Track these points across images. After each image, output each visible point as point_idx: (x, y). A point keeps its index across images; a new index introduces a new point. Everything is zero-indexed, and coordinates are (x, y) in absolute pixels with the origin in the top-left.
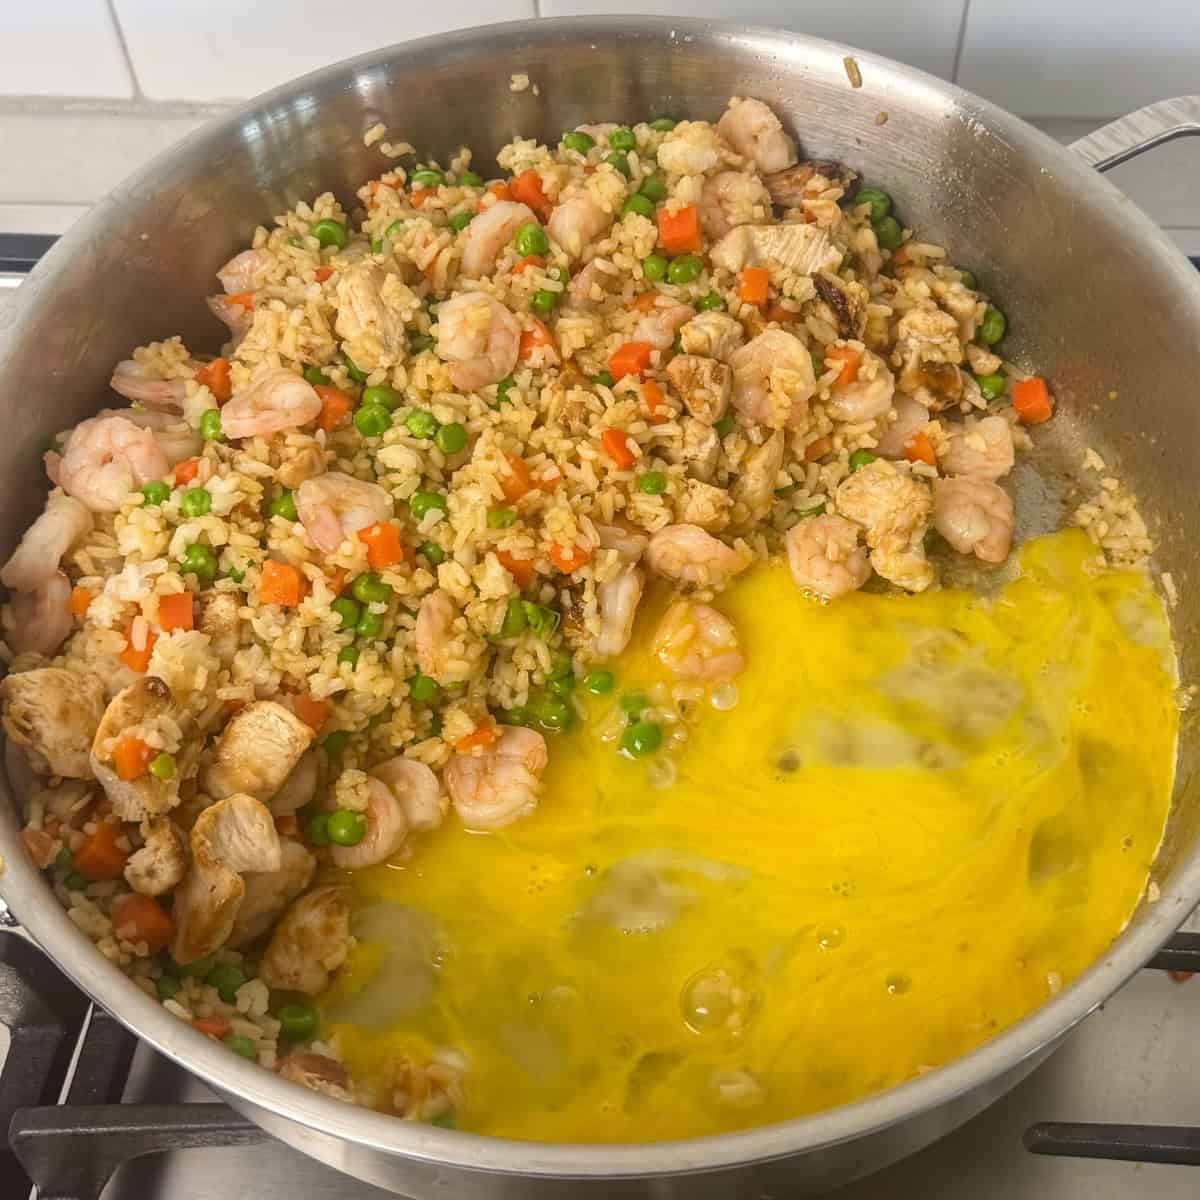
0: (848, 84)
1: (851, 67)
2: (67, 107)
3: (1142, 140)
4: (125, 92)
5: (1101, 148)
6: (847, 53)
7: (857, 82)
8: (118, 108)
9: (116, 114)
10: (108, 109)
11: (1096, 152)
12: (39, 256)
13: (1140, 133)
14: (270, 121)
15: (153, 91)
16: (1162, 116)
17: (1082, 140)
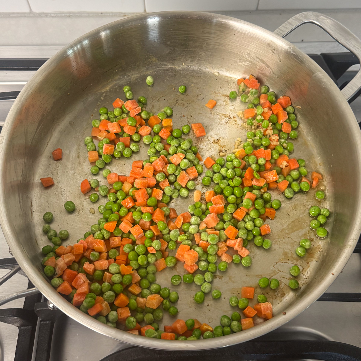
2: (11, 15)
3: (293, 27)
4: (27, 10)
9: (25, 17)
10: (23, 15)
11: (282, 32)
14: (75, 48)
15: (35, 10)
16: (297, 19)
17: (277, 29)
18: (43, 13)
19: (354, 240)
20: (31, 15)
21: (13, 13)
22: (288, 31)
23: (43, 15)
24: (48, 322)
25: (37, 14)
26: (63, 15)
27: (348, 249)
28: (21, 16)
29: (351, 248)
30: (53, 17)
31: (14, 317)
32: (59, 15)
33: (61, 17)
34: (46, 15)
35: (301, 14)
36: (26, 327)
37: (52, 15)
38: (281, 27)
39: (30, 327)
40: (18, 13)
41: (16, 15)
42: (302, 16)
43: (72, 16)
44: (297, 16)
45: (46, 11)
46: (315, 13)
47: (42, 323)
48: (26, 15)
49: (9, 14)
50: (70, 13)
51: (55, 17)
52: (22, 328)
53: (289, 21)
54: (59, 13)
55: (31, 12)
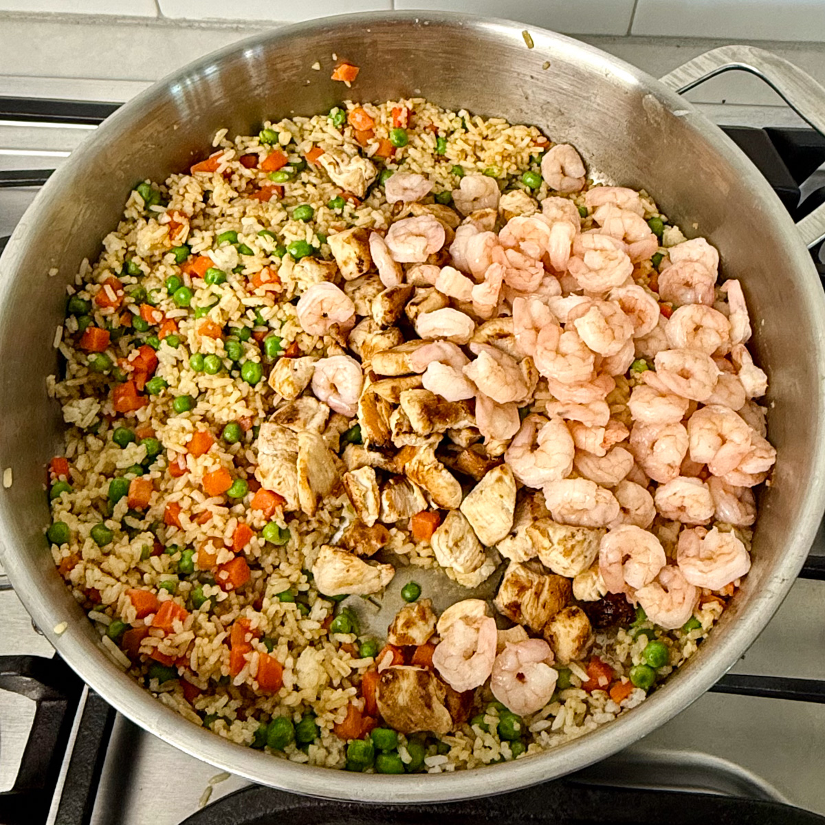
0: (525, 46)
1: (526, 36)
2: (119, 21)
3: (703, 74)
5: (681, 80)
6: (524, 28)
7: (531, 46)
9: (147, 25)
11: (676, 82)
12: (107, 116)
13: (703, 70)
14: (188, 82)
16: (715, 59)
17: (669, 75)
18: (185, 20)
20: (160, 22)
21: (124, 17)
22: (691, 80)
23: (184, 24)
25: (172, 21)
26: (225, 26)
27: (767, 600)
28: (138, 25)
29: (774, 599)
30: (203, 29)
31: (24, 678)
32: (217, 26)
33: (220, 29)
34: (191, 25)
35: (724, 48)
36: (53, 703)
37: (203, 25)
38: (678, 72)
39: (64, 703)
40: (133, 18)
41: (129, 21)
42: (726, 54)
43: (243, 29)
44: (716, 51)
46: (756, 50)
48: (149, 22)
49: (116, 18)
50: (239, 22)
51: (208, 29)
52: (44, 703)
53: (695, 60)
54: (216, 23)
55: (160, 16)
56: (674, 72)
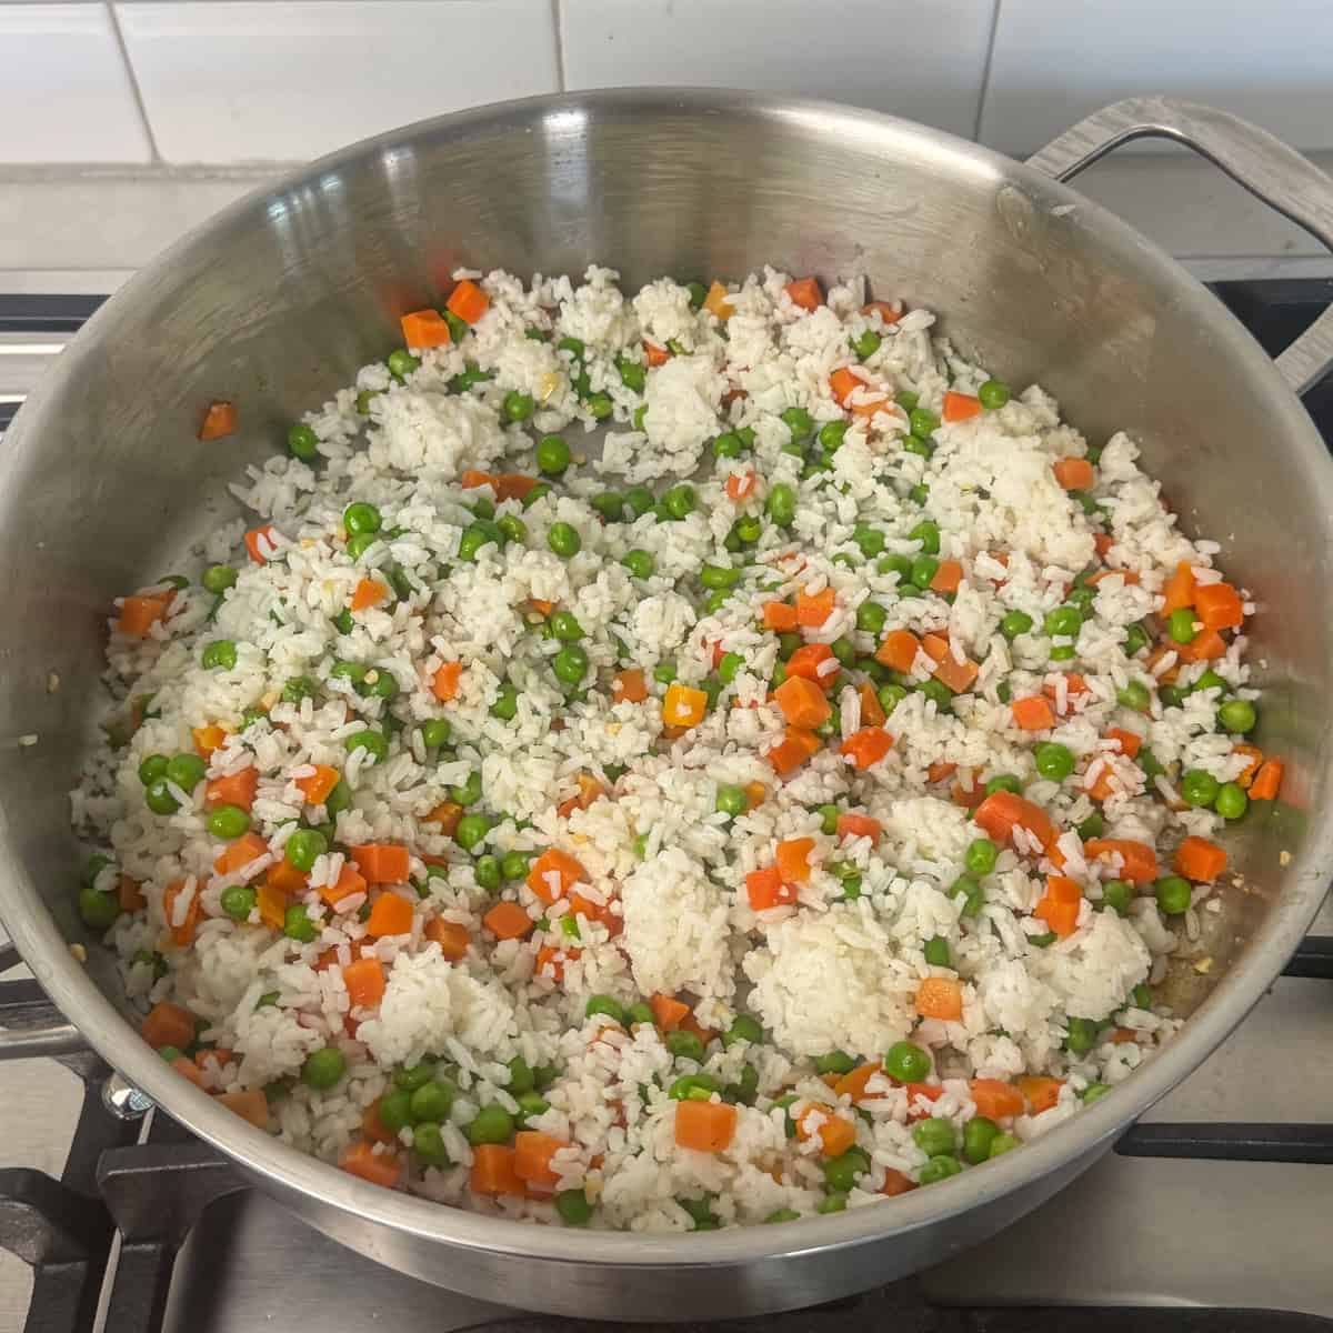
2: (85, 174)
4: (142, 156)
5: (1057, 163)
8: (137, 174)
9: (135, 179)
10: (128, 174)
11: (1050, 166)
12: (88, 315)
13: (1092, 143)
15: (173, 155)
16: (1109, 122)
18: (199, 167)
19: (1318, 874)
20: (157, 173)
23: (201, 175)
24: (150, 1247)
25: (176, 169)
28: (119, 179)
29: (1305, 905)
30: (234, 181)
31: (16, 1204)
32: (257, 174)
34: (211, 174)
36: (63, 1267)
37: (233, 174)
38: (1050, 150)
39: (81, 1265)
40: (110, 167)
42: (1127, 112)
44: (1109, 110)
45: (209, 158)
47: (129, 1248)
49: (79, 168)
51: (241, 181)
52: (50, 1269)
53: (1076, 128)
54: (256, 169)
55: (157, 162)
56: (1044, 151)
